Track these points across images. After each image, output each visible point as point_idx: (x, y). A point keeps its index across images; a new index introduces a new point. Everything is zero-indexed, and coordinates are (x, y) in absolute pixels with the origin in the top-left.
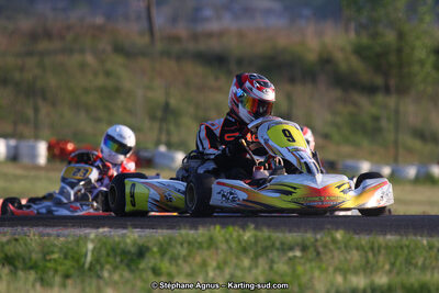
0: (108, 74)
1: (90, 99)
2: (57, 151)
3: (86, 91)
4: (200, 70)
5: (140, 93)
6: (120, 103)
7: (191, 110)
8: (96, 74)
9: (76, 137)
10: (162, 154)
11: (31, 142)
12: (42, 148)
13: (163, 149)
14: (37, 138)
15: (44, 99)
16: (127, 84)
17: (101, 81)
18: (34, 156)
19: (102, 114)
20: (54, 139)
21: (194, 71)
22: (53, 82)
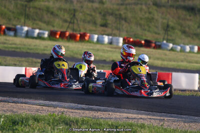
0: (150, 13)
1: (142, 22)
2: (127, 41)
3: (141, 19)
4: (184, 13)
5: (160, 20)
6: (153, 24)
7: (180, 27)
8: (145, 13)
9: (135, 36)
10: (164, 44)
11: (117, 38)
12: (121, 40)
13: (165, 42)
14: (120, 36)
15: (126, 21)
16: (156, 17)
17: (147, 15)
18: (118, 43)
19: (146, 27)
20: (126, 37)
21: (182, 13)
22: (129, 15)
